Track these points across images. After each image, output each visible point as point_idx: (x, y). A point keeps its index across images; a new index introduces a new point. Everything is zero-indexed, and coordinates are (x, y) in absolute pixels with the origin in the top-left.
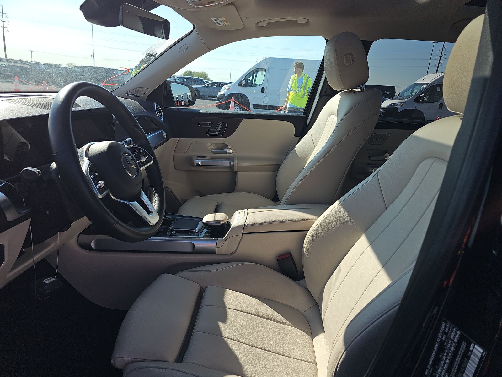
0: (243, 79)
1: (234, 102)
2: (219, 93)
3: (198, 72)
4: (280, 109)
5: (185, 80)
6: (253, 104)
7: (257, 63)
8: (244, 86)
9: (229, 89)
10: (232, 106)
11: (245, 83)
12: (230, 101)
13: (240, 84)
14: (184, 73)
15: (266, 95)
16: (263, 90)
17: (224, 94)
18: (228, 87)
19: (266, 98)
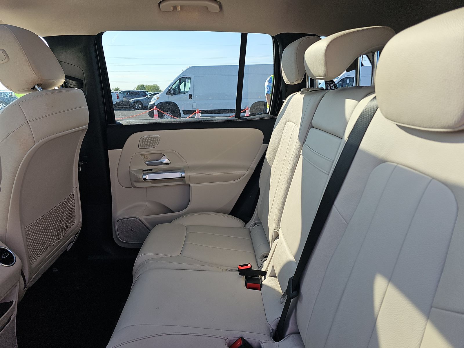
0: (170, 88)
1: (158, 110)
2: (150, 103)
3: (150, 85)
4: (194, 113)
5: (129, 94)
6: (183, 111)
7: (183, 71)
8: (172, 94)
9: (158, 98)
10: (156, 114)
11: (172, 92)
12: (154, 110)
13: (168, 93)
14: (136, 87)
15: (194, 101)
16: (190, 97)
17: (154, 104)
18: (157, 97)
19: (194, 104)
